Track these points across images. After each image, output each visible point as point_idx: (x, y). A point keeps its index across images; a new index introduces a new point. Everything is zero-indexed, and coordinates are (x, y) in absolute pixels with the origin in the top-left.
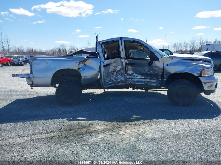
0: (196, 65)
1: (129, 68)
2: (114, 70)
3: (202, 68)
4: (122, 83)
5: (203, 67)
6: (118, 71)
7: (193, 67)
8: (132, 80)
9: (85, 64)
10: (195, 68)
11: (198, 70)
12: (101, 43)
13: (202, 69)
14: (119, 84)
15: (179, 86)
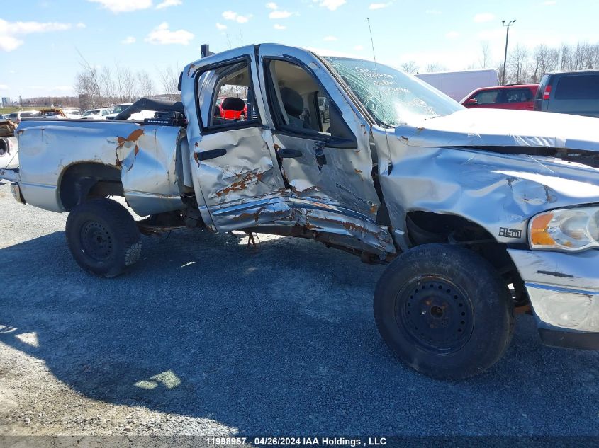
0: (511, 179)
1: (292, 167)
2: (246, 171)
3: (536, 202)
4: (284, 219)
5: (548, 199)
6: (262, 177)
7: (496, 191)
8: (309, 214)
9: (137, 148)
10: (501, 196)
11: (514, 209)
12: (193, 70)
13: (538, 207)
14: (277, 224)
15: (419, 278)
